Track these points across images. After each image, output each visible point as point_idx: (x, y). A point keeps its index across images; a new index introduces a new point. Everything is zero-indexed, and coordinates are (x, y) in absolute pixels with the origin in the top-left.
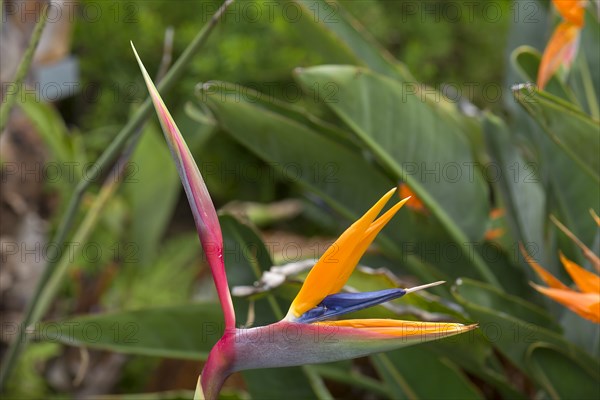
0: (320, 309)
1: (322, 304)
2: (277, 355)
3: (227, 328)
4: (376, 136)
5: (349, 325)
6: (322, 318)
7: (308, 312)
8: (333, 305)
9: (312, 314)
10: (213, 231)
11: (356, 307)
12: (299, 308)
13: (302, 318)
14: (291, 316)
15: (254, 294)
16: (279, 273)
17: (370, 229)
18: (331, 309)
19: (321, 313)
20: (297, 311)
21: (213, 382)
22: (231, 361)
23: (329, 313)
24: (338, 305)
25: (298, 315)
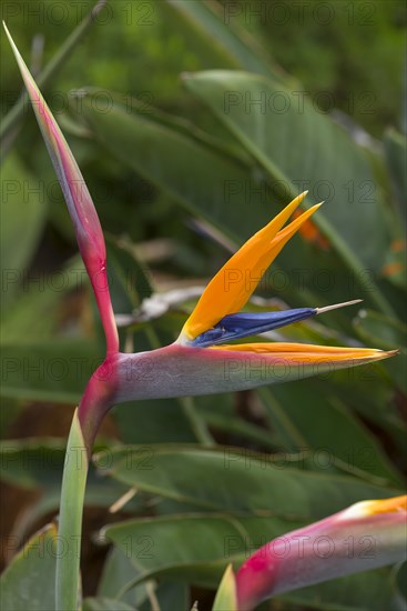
0: (217, 330)
1: (219, 325)
2: (164, 384)
3: (108, 352)
4: (269, 152)
5: (251, 349)
6: (219, 341)
7: (203, 334)
8: (232, 326)
9: (208, 337)
10: (94, 238)
11: (259, 329)
12: (193, 329)
13: (195, 341)
14: (184, 338)
15: (133, 324)
16: (161, 301)
17: (277, 239)
18: (229, 331)
19: (219, 336)
20: (191, 333)
21: (92, 415)
22: (114, 391)
23: (227, 336)
24: (238, 326)
25: (192, 338)
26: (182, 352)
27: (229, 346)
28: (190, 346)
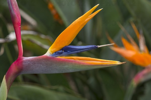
0: (61, 51)
1: (62, 49)
2: (40, 69)
3: (19, 56)
5: (73, 59)
7: (55, 52)
8: (66, 50)
9: (58, 53)
12: (52, 50)
13: (53, 55)
19: (61, 53)
20: (51, 52)
23: (64, 53)
24: (69, 50)
25: (51, 53)
26: (47, 58)
27: (64, 57)
28: (51, 56)
